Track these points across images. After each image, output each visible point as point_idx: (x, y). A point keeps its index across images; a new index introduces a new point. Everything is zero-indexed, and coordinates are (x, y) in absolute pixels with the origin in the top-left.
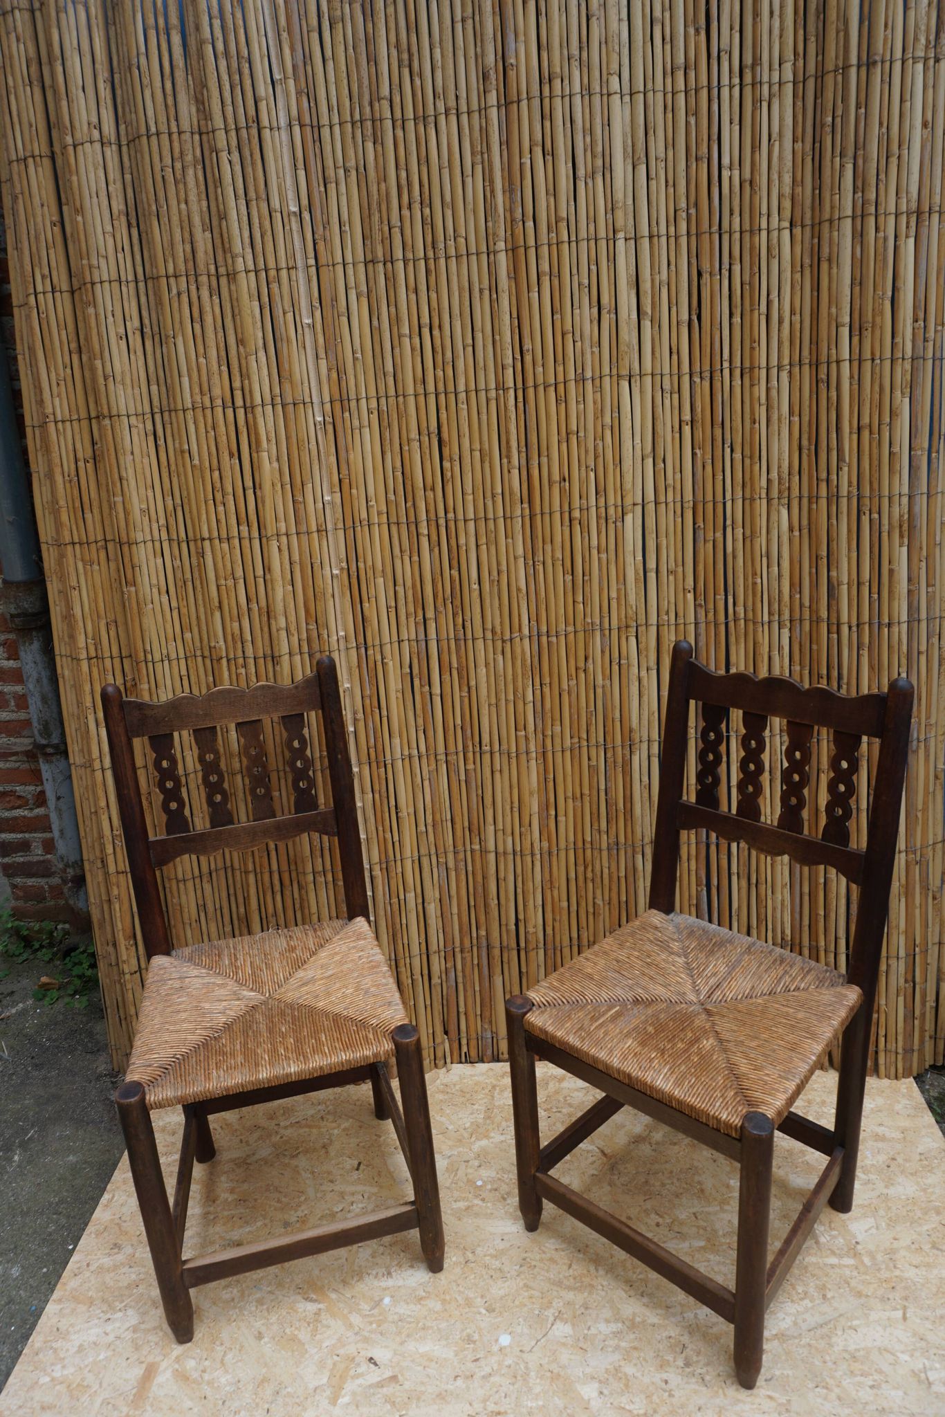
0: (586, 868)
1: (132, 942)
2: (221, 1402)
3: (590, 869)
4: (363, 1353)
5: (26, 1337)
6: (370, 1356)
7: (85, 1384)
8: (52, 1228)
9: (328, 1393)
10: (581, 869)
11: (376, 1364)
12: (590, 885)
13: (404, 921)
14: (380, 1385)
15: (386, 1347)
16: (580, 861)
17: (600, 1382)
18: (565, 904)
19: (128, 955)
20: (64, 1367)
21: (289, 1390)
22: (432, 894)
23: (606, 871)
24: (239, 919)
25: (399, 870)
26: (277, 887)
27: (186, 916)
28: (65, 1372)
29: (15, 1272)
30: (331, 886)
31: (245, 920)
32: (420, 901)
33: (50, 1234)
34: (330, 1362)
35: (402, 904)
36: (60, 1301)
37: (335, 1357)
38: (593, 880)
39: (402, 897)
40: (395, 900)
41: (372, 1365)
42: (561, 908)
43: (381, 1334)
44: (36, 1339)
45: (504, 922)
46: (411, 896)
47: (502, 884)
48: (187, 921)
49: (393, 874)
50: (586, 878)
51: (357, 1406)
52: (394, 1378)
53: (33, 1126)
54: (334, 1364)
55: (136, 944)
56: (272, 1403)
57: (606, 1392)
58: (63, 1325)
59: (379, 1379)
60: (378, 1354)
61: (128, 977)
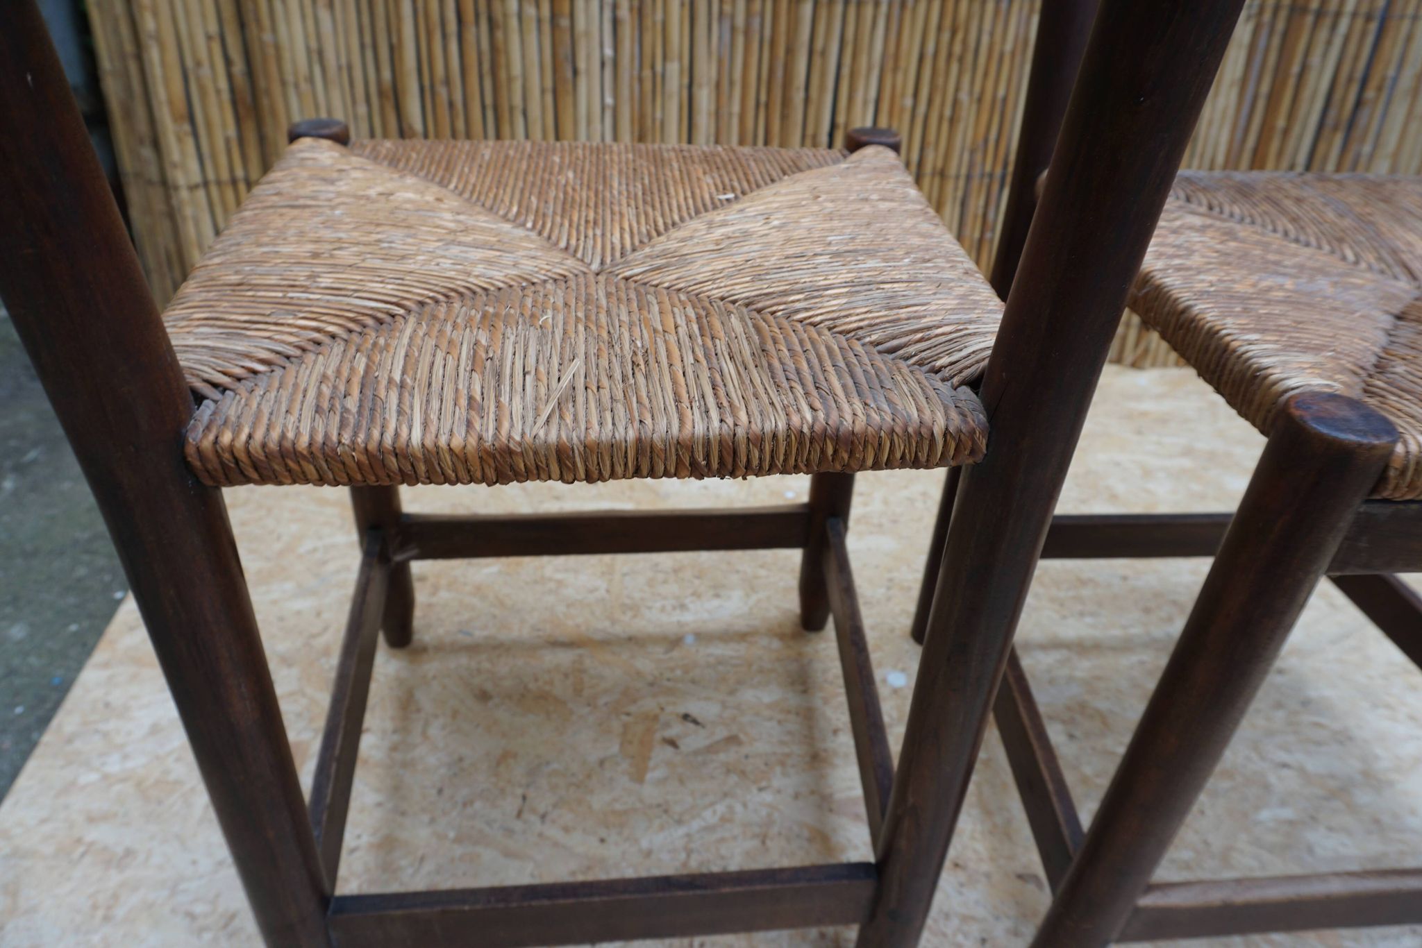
0: (954, 32)
1: (187, 127)
2: (434, 792)
3: (960, 36)
4: (669, 709)
5: (44, 722)
6: (682, 710)
7: (172, 777)
8: (81, 571)
9: (625, 765)
10: (946, 36)
11: (695, 722)
12: (955, 67)
13: (658, 114)
14: (711, 749)
15: (707, 699)
16: (948, 22)
17: (1064, 722)
18: (909, 102)
19: (183, 153)
20: (126, 757)
21: (555, 766)
22: (706, 71)
23: (985, 40)
24: (381, 93)
25: (659, 16)
26: (452, 26)
27: (288, 67)
28: (130, 764)
29: (18, 632)
30: (547, 28)
31: (391, 94)
32: (686, 81)
33: (79, 580)
34: (616, 725)
35: (659, 81)
36: (106, 665)
37: (624, 718)
38: (961, 60)
39: (659, 68)
40: (647, 73)
41: (691, 726)
42: (902, 110)
43: (693, 682)
44: (66, 720)
45: (810, 131)
46: (674, 68)
47: (817, 60)
48: (290, 78)
49: (648, 22)
50: (950, 55)
51: (681, 782)
52: (733, 740)
53: (35, 444)
54: (626, 727)
55: (195, 134)
56: (528, 786)
57: (1078, 733)
58: (116, 697)
59: (707, 742)
60: (694, 708)
61: (184, 194)
